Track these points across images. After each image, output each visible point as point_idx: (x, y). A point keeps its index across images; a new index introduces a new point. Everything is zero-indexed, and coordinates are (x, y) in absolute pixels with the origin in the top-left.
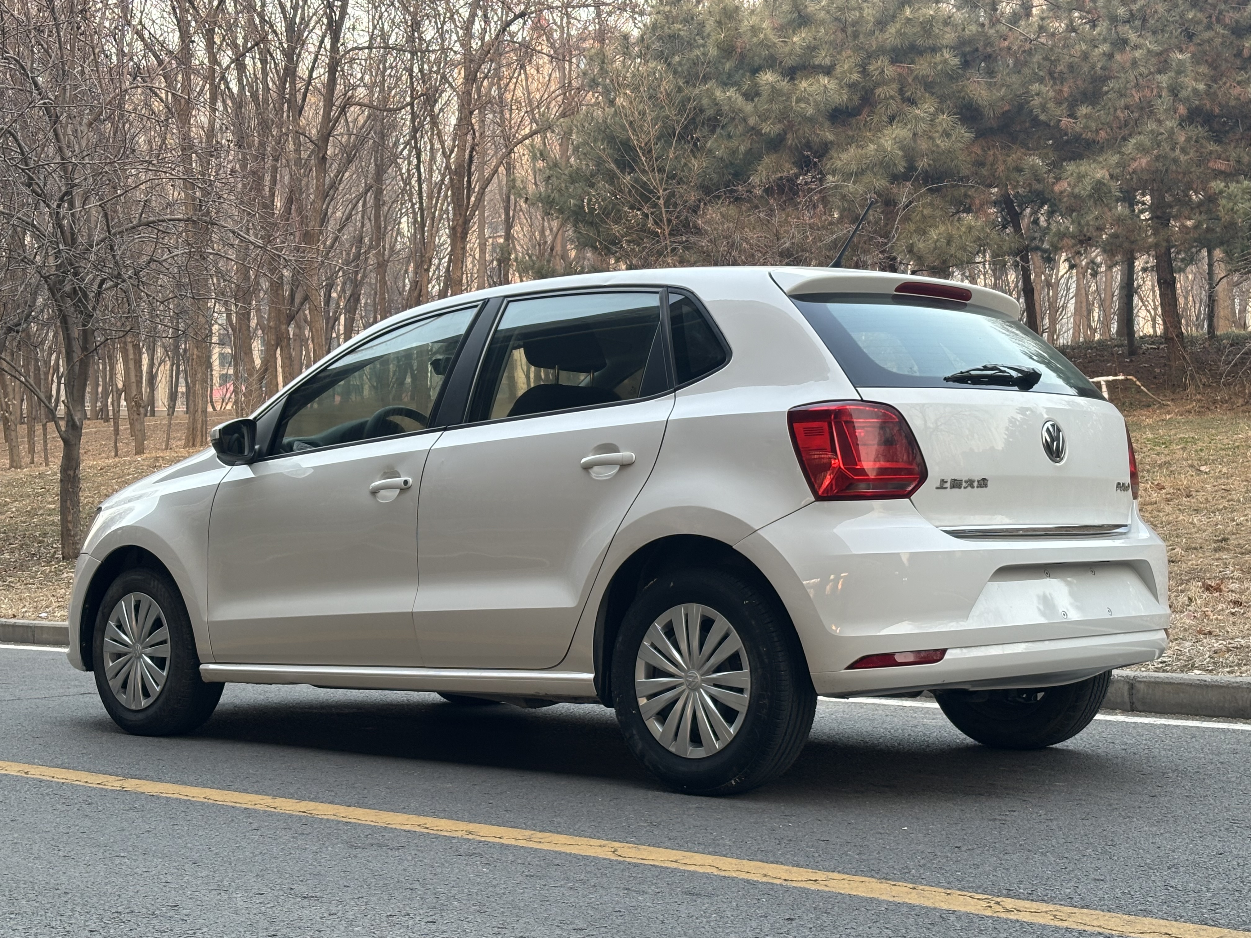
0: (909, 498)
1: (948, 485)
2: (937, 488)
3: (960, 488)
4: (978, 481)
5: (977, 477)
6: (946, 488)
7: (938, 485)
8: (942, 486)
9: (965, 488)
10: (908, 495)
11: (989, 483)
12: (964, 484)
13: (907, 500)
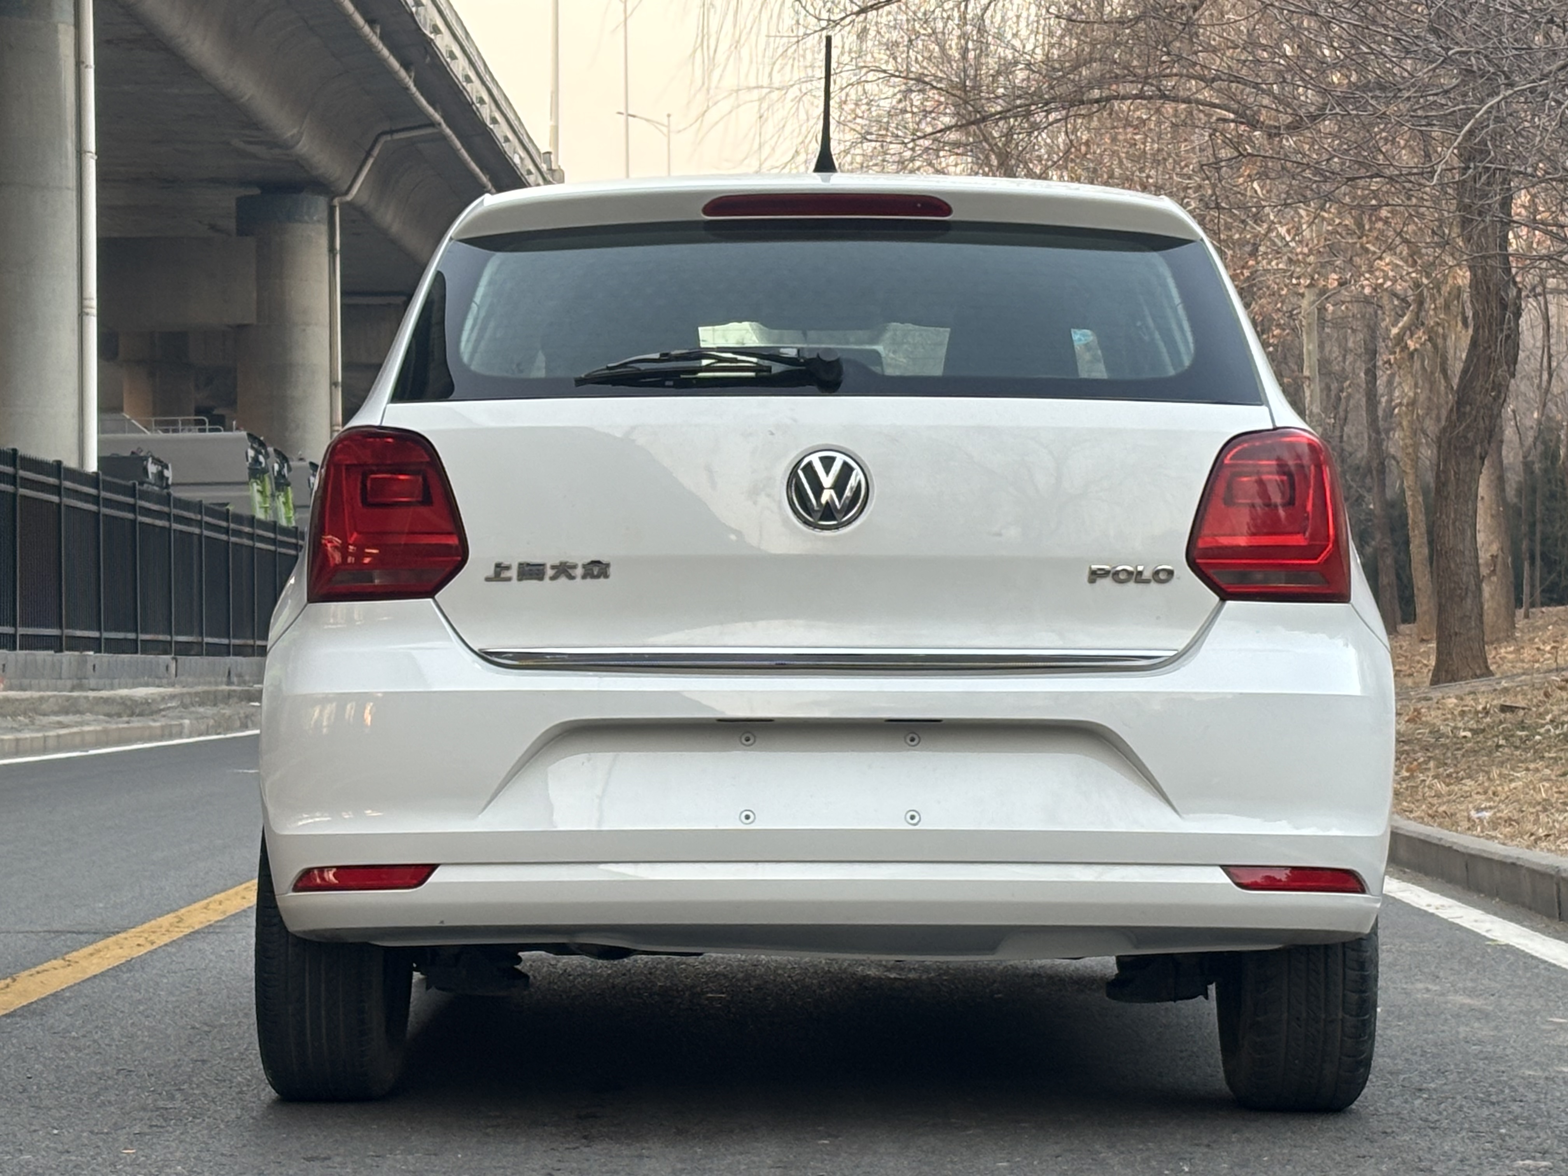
0: (432, 597)
1: (513, 573)
2: (488, 579)
3: (541, 578)
4: (584, 566)
5: (580, 556)
6: (509, 579)
7: (491, 572)
8: (499, 572)
9: (553, 578)
10: (430, 592)
11: (612, 570)
12: (550, 572)
13: (430, 600)
